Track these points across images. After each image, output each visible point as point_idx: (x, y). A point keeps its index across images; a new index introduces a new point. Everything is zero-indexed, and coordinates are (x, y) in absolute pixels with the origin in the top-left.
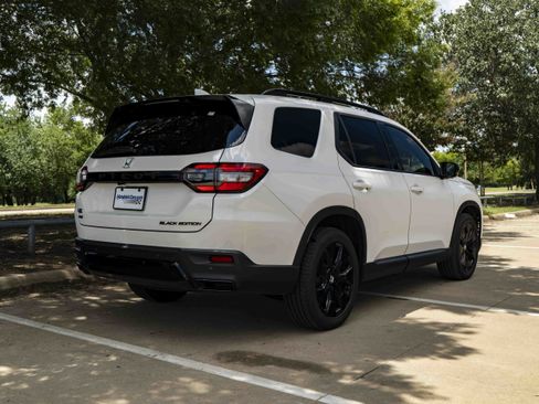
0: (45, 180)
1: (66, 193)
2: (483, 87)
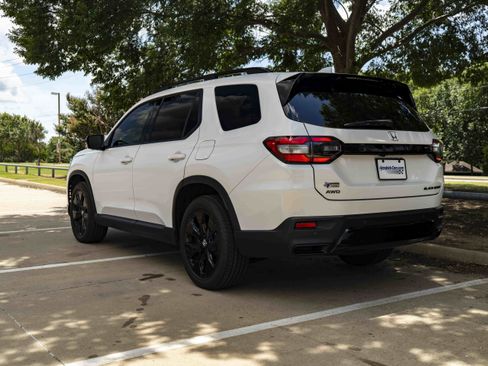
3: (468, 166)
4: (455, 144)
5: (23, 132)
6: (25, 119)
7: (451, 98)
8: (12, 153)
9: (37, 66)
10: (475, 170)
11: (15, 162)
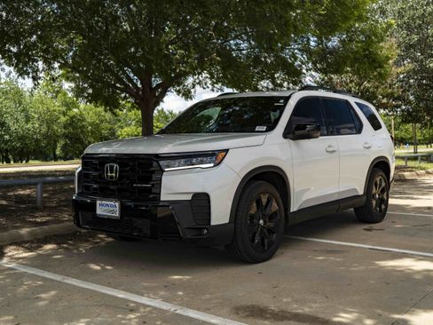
0: (37, 141)
1: (54, 152)
2: (414, 60)
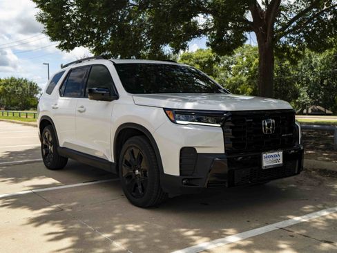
3: (323, 109)
4: (316, 94)
5: (24, 90)
6: (25, 81)
7: (313, 64)
8: (16, 104)
9: (58, 43)
10: (327, 112)
11: (17, 110)
